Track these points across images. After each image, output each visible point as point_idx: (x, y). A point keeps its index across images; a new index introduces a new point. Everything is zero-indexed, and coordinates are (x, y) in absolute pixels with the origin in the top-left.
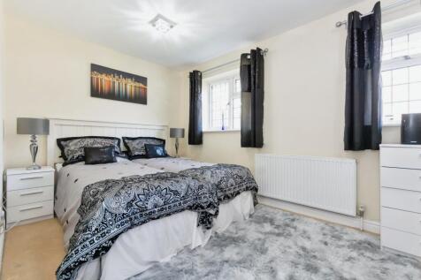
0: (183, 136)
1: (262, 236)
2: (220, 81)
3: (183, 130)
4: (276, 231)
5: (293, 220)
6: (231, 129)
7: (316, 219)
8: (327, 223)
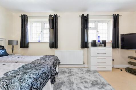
0: (17, 44)
1: (68, 78)
2: (37, 22)
3: (17, 41)
4: (69, 75)
5: (70, 70)
6: (42, 42)
7: (75, 68)
8: (78, 68)
